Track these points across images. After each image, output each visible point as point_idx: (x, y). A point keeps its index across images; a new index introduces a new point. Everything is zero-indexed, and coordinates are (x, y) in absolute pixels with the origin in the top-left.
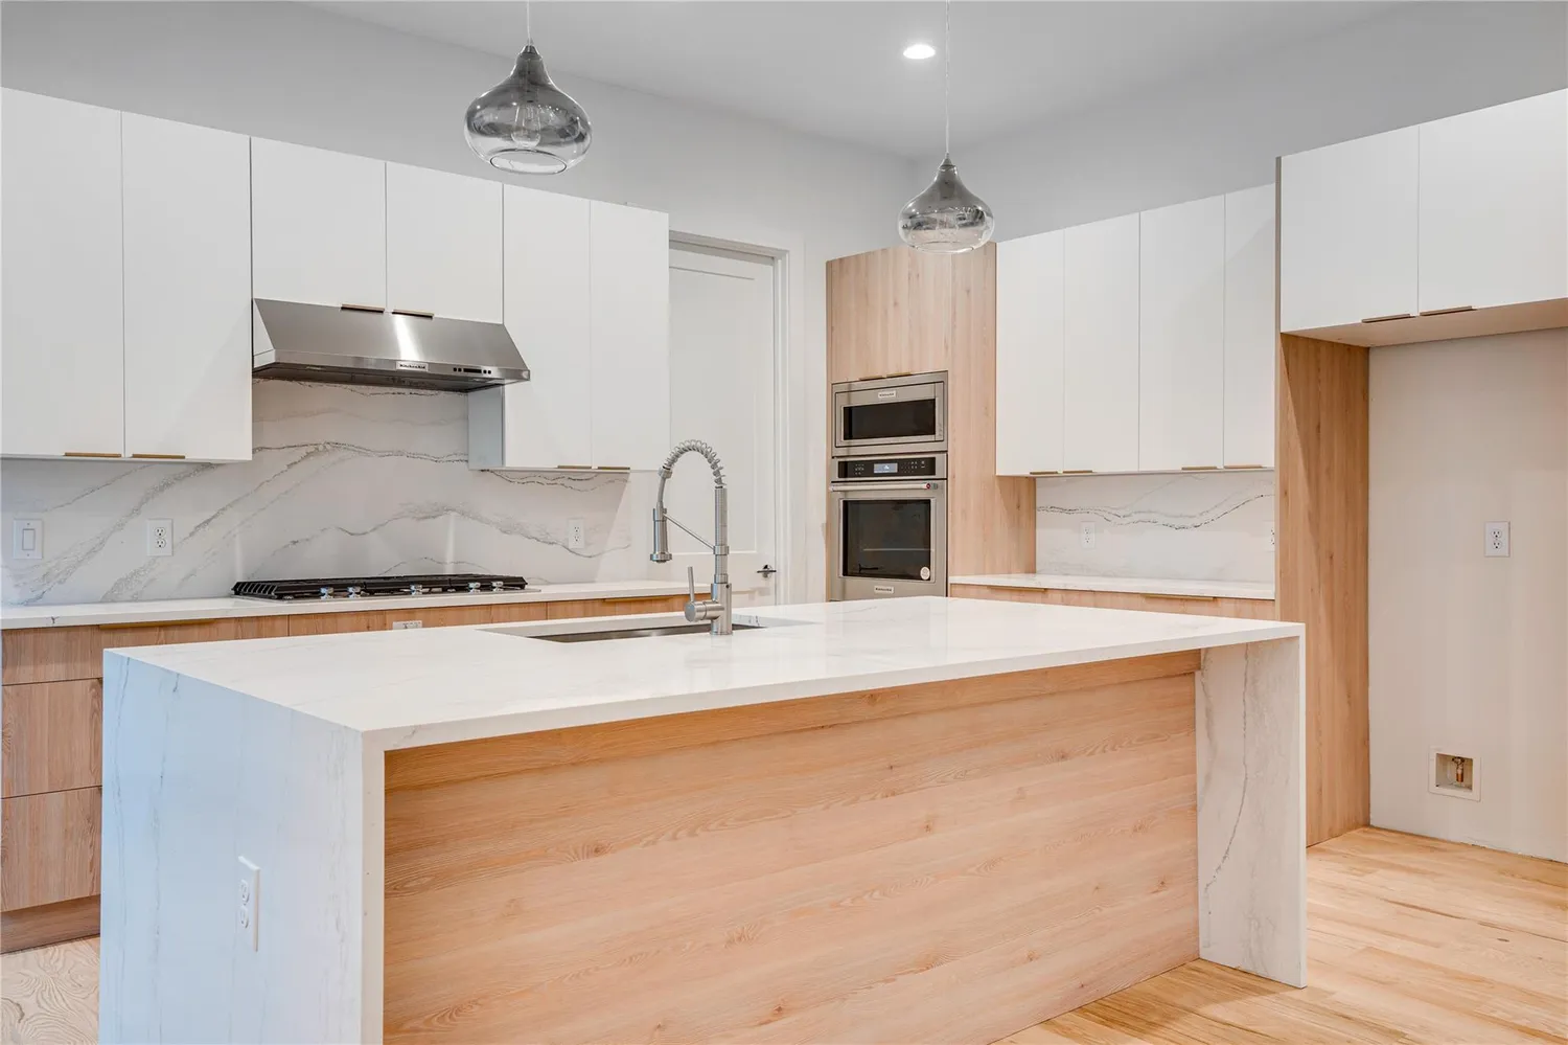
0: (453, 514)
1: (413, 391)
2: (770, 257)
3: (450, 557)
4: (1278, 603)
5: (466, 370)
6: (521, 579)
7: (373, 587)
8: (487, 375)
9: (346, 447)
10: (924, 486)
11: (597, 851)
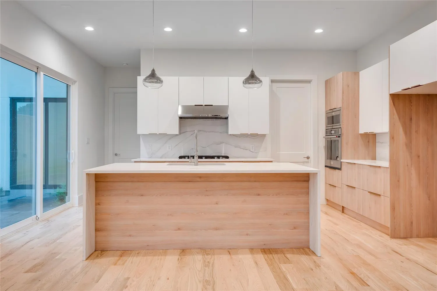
0: (224, 143)
1: (216, 119)
2: (309, 82)
3: (223, 152)
4: (389, 168)
5: (215, 116)
6: (228, 157)
7: (207, 157)
8: (219, 116)
9: (202, 131)
10: (335, 137)
11: (142, 196)
